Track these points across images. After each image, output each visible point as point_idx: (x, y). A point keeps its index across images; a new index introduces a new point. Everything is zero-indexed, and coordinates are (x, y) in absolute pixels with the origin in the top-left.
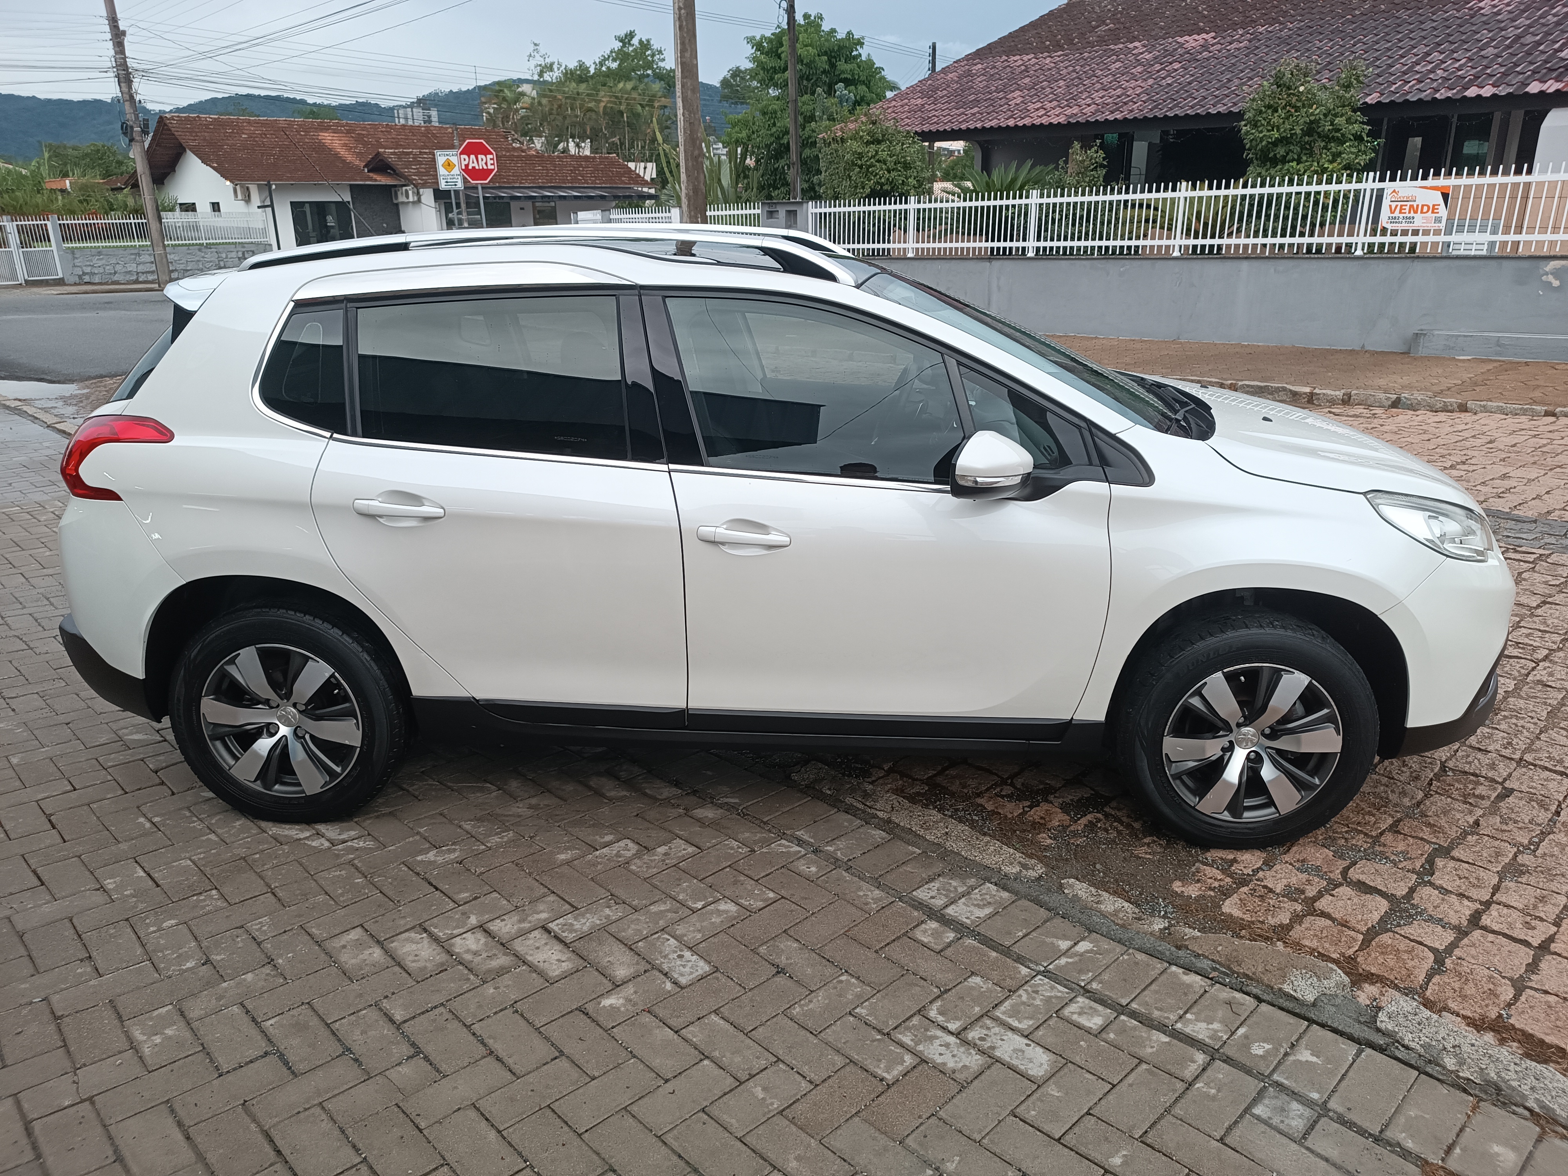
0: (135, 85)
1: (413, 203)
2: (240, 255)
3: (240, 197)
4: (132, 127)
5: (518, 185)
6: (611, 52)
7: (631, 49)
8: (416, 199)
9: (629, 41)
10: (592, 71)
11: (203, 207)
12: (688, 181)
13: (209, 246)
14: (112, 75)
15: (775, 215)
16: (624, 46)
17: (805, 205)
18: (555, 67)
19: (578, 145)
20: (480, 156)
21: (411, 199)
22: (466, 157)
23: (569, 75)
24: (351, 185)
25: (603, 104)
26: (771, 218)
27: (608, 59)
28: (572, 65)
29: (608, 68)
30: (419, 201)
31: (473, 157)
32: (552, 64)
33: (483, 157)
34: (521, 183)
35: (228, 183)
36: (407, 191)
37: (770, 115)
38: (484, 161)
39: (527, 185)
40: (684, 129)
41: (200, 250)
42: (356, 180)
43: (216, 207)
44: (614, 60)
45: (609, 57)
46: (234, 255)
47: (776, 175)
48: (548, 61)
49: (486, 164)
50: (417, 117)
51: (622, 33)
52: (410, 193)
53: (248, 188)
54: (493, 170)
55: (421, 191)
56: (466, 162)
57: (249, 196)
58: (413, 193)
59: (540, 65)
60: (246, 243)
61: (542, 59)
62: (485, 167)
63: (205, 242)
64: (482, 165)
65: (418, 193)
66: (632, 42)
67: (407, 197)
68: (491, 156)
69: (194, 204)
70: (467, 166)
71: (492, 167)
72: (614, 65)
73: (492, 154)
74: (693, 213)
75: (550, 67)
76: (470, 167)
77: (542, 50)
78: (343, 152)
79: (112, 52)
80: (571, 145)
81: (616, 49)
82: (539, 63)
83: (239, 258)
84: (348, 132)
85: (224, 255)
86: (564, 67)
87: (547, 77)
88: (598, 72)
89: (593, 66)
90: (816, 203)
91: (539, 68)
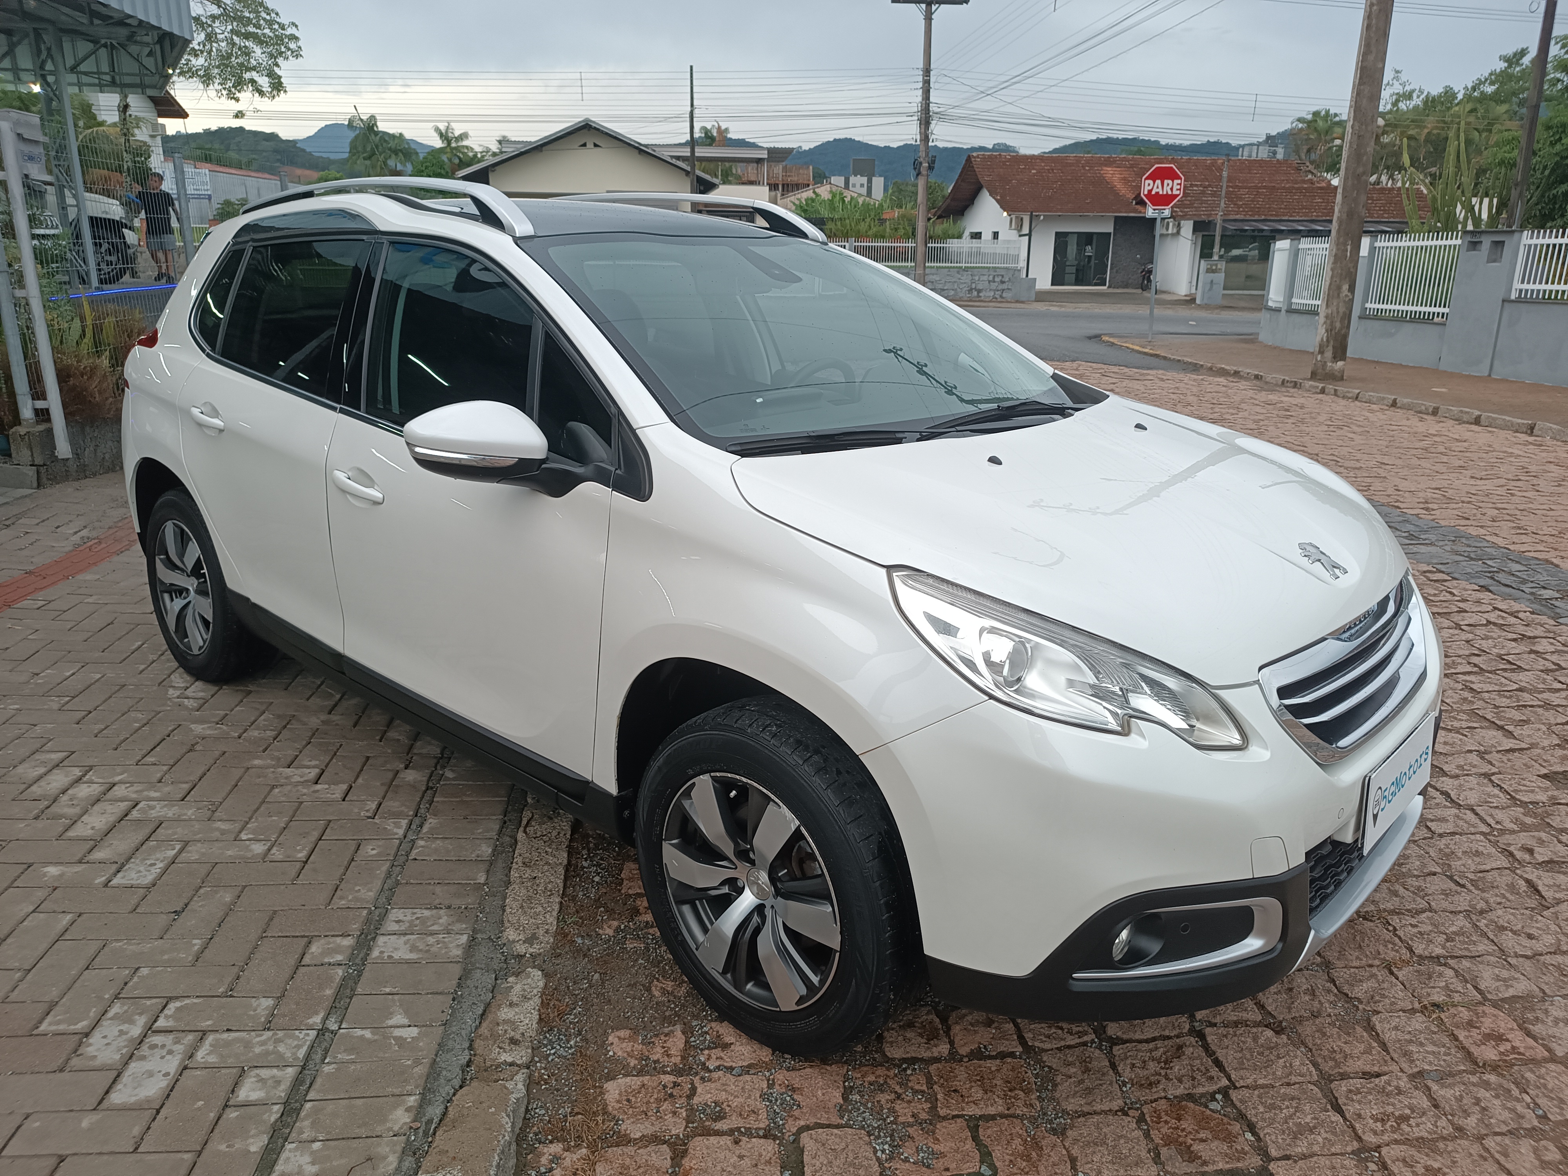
0: (932, 126)
1: (1173, 235)
2: (991, 278)
3: (1013, 227)
4: (921, 163)
5: (1286, 218)
6: (1491, 74)
7: (1518, 69)
8: (1175, 231)
9: (1518, 60)
10: (1460, 96)
11: (987, 236)
12: (1343, 202)
13: (966, 269)
14: (916, 118)
15: (1478, 246)
16: (1510, 66)
17: (1516, 235)
18: (1415, 96)
19: (1391, 177)
20: (1166, 182)
21: (1170, 231)
22: (1151, 182)
23: (1431, 103)
24: (1116, 217)
25: (1426, 131)
26: (1474, 250)
27: (1484, 83)
28: (1436, 90)
29: (1482, 93)
30: (1178, 233)
31: (1158, 182)
32: (1413, 91)
33: (1170, 182)
34: (1291, 216)
35: (1005, 214)
36: (1168, 224)
37: (1555, 130)
38: (1170, 186)
39: (1297, 218)
40: (1351, 143)
41: (958, 272)
42: (1120, 212)
43: (996, 235)
44: (1492, 83)
45: (1486, 80)
46: (985, 278)
47: (1555, 203)
48: (1408, 88)
49: (1172, 189)
50: (1264, 153)
51: (1510, 51)
52: (1171, 224)
53: (1022, 219)
54: (1178, 195)
55: (1182, 222)
56: (1150, 188)
57: (1021, 226)
58: (1174, 225)
59: (1397, 94)
60: (998, 268)
61: (1401, 87)
62: (1170, 193)
63: (964, 265)
64: (1167, 190)
65: (1179, 224)
66: (1521, 62)
67: (1167, 229)
68: (1179, 181)
69: (981, 233)
70: (1150, 191)
71: (1178, 192)
72: (1489, 89)
73: (1180, 178)
74: (1341, 240)
75: (1409, 96)
76: (1153, 193)
77: (1404, 77)
78: (1119, 186)
79: (920, 99)
80: (1384, 178)
81: (1498, 70)
82: (1396, 91)
83: (989, 282)
84: (1132, 166)
85: (977, 278)
86: (1425, 94)
87: (1402, 106)
88: (1468, 98)
89: (1462, 92)
90: (1533, 232)
91: (1394, 97)
